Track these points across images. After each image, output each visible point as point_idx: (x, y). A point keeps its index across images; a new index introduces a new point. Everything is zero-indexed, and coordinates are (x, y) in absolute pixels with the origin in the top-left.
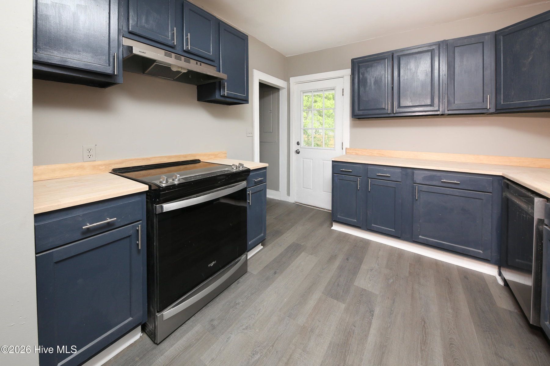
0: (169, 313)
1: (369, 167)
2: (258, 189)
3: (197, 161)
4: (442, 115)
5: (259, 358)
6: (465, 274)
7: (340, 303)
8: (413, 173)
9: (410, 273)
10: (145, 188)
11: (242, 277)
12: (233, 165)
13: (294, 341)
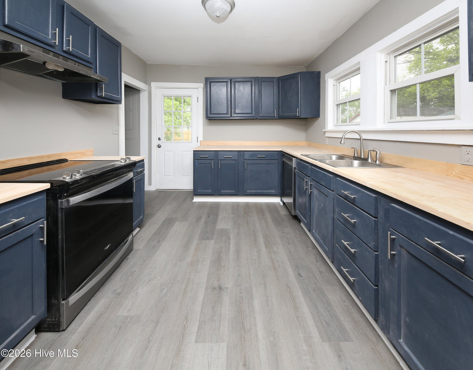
0: (74, 298)
1: (219, 153)
2: (139, 178)
3: (65, 161)
4: (256, 119)
5: (167, 291)
6: (268, 205)
7: (211, 241)
8: (244, 154)
9: (244, 213)
10: (47, 186)
11: (129, 255)
12: (121, 159)
13: (188, 271)
